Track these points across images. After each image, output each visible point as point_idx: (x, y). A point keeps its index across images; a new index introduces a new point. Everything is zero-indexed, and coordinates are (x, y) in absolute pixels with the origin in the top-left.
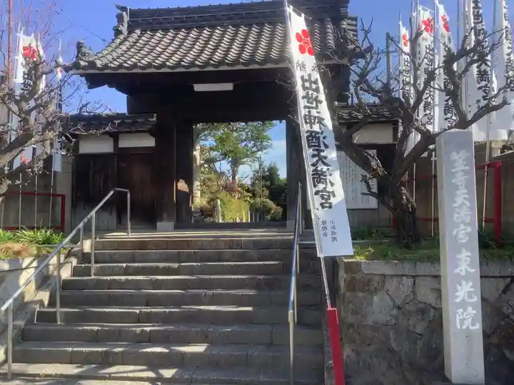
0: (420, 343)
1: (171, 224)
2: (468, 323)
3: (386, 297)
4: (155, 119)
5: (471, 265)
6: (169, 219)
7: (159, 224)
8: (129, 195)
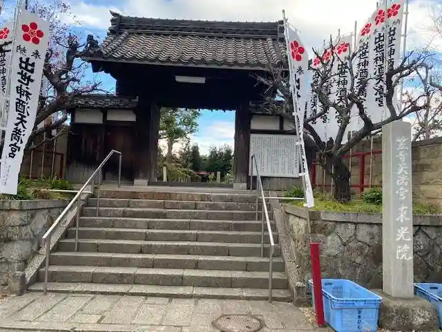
0: (359, 271)
1: (146, 181)
2: (404, 256)
3: (336, 237)
4: (137, 100)
5: (407, 216)
6: (144, 178)
7: (136, 181)
8: (121, 157)
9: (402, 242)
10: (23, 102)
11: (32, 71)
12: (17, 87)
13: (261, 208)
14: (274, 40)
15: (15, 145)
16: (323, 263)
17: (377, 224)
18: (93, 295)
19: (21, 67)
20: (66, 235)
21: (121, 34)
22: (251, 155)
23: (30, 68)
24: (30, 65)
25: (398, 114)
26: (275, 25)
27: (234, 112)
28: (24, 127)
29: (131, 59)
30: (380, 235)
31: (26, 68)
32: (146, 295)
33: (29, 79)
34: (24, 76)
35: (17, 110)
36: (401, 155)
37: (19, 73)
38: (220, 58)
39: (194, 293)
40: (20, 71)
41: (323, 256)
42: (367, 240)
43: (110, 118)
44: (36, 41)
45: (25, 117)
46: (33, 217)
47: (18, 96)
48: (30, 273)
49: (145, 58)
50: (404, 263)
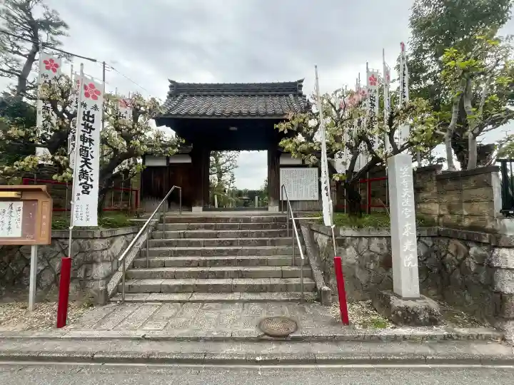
9: (408, 253)
10: (87, 148)
11: (93, 122)
12: (81, 136)
13: (291, 226)
14: (294, 95)
15: (86, 183)
16: (344, 270)
17: (386, 237)
18: (160, 304)
19: (84, 119)
20: (140, 254)
21: (177, 96)
22: (281, 185)
23: (91, 119)
24: (91, 117)
25: (399, 148)
26: (295, 84)
27: (266, 152)
28: (89, 168)
29: (185, 115)
30: (389, 246)
31: (88, 120)
32: (203, 302)
33: (92, 129)
34: (87, 126)
35: (81, 155)
36: (404, 181)
37: (82, 125)
38: (253, 111)
39: (241, 298)
40: (83, 122)
41: (344, 264)
42: (378, 250)
43: (172, 161)
44: (95, 98)
45: (89, 160)
46: (112, 242)
47: (81, 143)
48: (111, 287)
49: (196, 114)
50: (411, 270)
